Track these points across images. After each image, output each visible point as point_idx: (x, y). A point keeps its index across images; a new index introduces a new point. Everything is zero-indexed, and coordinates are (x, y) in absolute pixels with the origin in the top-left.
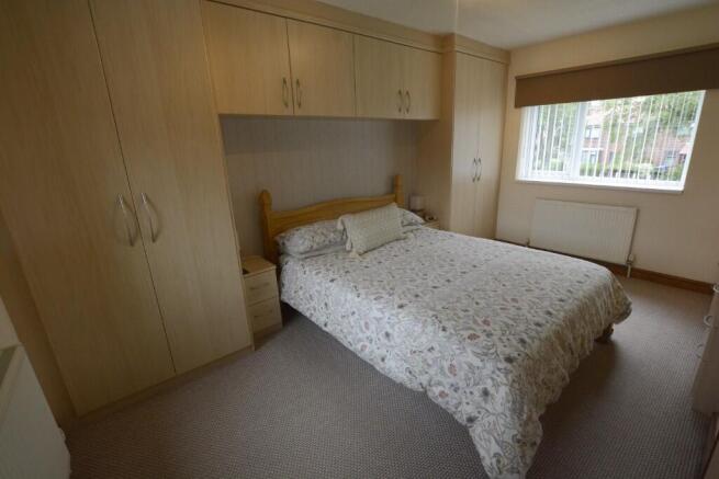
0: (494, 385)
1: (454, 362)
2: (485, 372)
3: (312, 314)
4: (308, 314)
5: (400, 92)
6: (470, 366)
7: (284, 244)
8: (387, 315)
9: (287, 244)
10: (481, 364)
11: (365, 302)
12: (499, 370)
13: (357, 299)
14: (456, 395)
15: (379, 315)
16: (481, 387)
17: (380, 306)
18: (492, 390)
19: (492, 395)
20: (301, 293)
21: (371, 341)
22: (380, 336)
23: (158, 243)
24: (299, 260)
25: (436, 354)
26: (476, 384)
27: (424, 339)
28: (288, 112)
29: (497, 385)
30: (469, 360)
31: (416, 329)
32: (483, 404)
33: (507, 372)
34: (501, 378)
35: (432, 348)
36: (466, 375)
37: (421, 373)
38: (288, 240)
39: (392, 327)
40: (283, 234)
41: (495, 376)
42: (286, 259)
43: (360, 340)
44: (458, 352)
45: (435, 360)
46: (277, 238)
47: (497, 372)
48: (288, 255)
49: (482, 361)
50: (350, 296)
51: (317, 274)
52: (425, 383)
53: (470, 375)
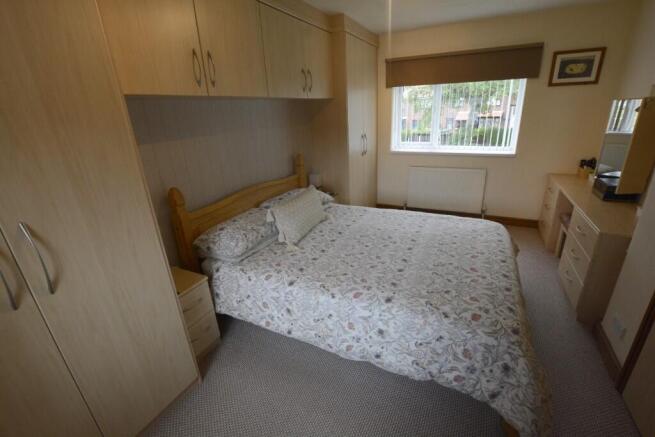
0: (512, 359)
1: (468, 347)
2: (501, 349)
3: (268, 323)
4: (263, 324)
5: (303, 71)
6: (486, 346)
7: (209, 248)
8: (377, 312)
9: (215, 248)
10: (495, 343)
11: (344, 302)
12: (513, 343)
13: (333, 301)
14: (473, 376)
15: (366, 313)
16: (500, 363)
17: (364, 304)
18: (511, 364)
19: (513, 369)
20: (248, 302)
21: (358, 340)
22: (372, 334)
23: (59, 292)
24: (234, 264)
25: (446, 342)
26: (494, 361)
27: (429, 330)
28: (201, 92)
29: (515, 359)
30: (483, 341)
31: (416, 321)
32: (506, 379)
33: (519, 343)
34: (517, 352)
35: (441, 337)
36: (483, 355)
37: (430, 363)
38: (214, 243)
39: (386, 323)
40: (203, 237)
41: (510, 351)
42: (215, 266)
43: (344, 341)
44: (470, 336)
45: (446, 349)
46: (196, 242)
47: (513, 347)
48: (216, 260)
49: (496, 339)
50: (323, 298)
51: (267, 278)
52: (435, 372)
53: (487, 355)
